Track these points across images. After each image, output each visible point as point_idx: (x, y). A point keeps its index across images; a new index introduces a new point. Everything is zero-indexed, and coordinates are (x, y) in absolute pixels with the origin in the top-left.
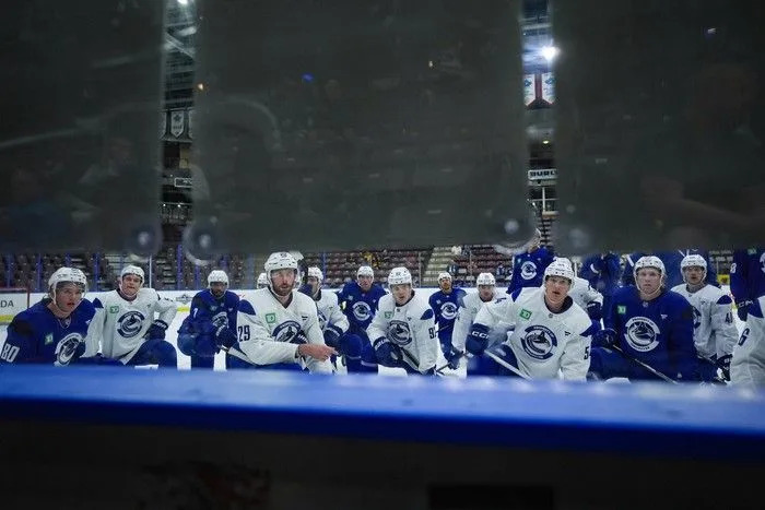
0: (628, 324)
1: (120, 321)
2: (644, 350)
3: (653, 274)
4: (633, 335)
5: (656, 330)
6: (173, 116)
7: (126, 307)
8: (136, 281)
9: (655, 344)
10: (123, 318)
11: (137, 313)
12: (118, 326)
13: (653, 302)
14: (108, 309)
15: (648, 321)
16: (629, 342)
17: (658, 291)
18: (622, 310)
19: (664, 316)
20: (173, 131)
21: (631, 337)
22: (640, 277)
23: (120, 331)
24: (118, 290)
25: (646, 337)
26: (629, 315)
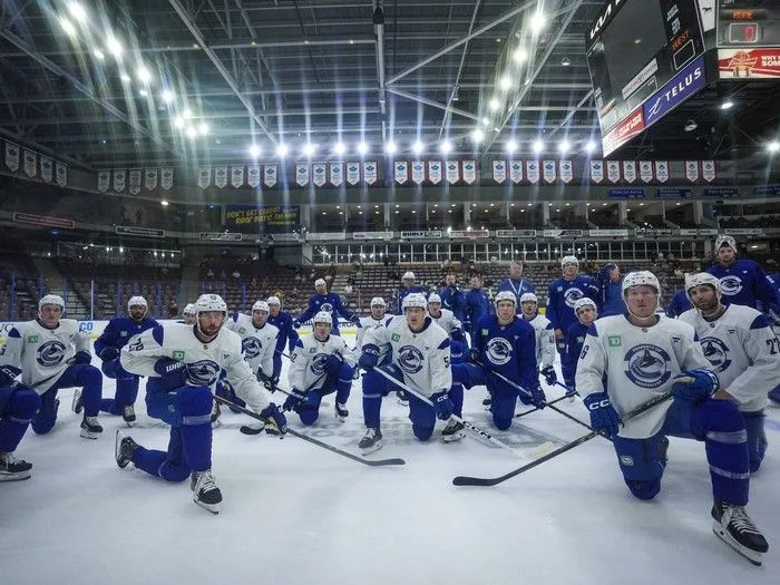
0: (489, 344)
1: (40, 350)
2: (499, 363)
3: (509, 305)
4: (493, 352)
5: (510, 348)
6: (116, 174)
7: (46, 336)
8: (56, 310)
9: (509, 358)
10: (43, 347)
11: (57, 343)
12: (37, 355)
13: (508, 326)
14: (27, 338)
15: (504, 341)
16: (489, 357)
17: (511, 319)
18: (485, 332)
19: (516, 337)
20: (116, 188)
21: (491, 354)
22: (500, 308)
23: (39, 360)
24: (38, 320)
25: (503, 353)
26: (490, 336)
